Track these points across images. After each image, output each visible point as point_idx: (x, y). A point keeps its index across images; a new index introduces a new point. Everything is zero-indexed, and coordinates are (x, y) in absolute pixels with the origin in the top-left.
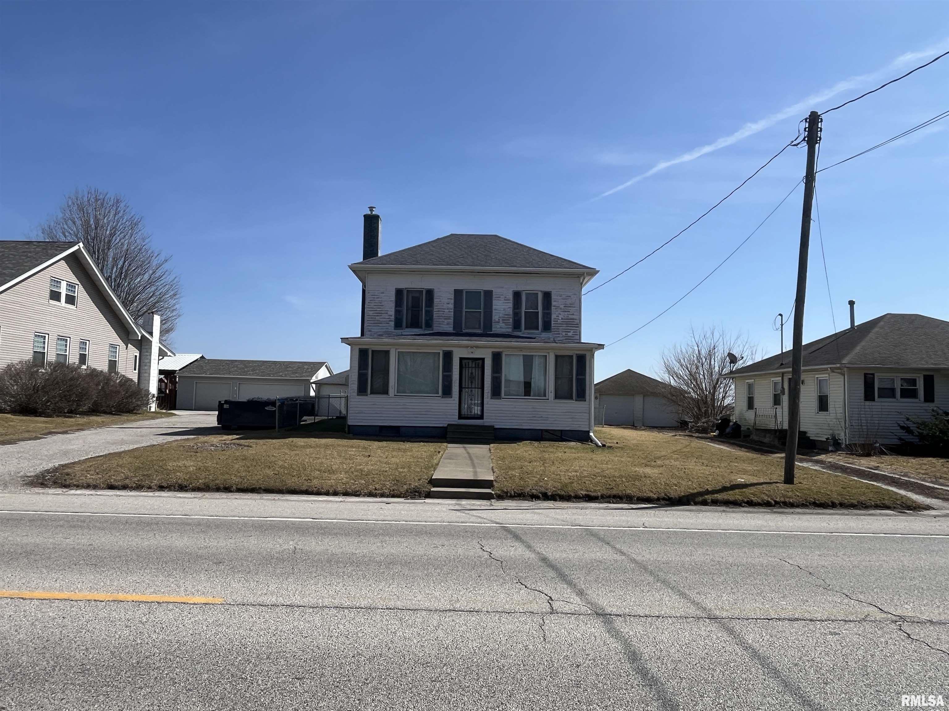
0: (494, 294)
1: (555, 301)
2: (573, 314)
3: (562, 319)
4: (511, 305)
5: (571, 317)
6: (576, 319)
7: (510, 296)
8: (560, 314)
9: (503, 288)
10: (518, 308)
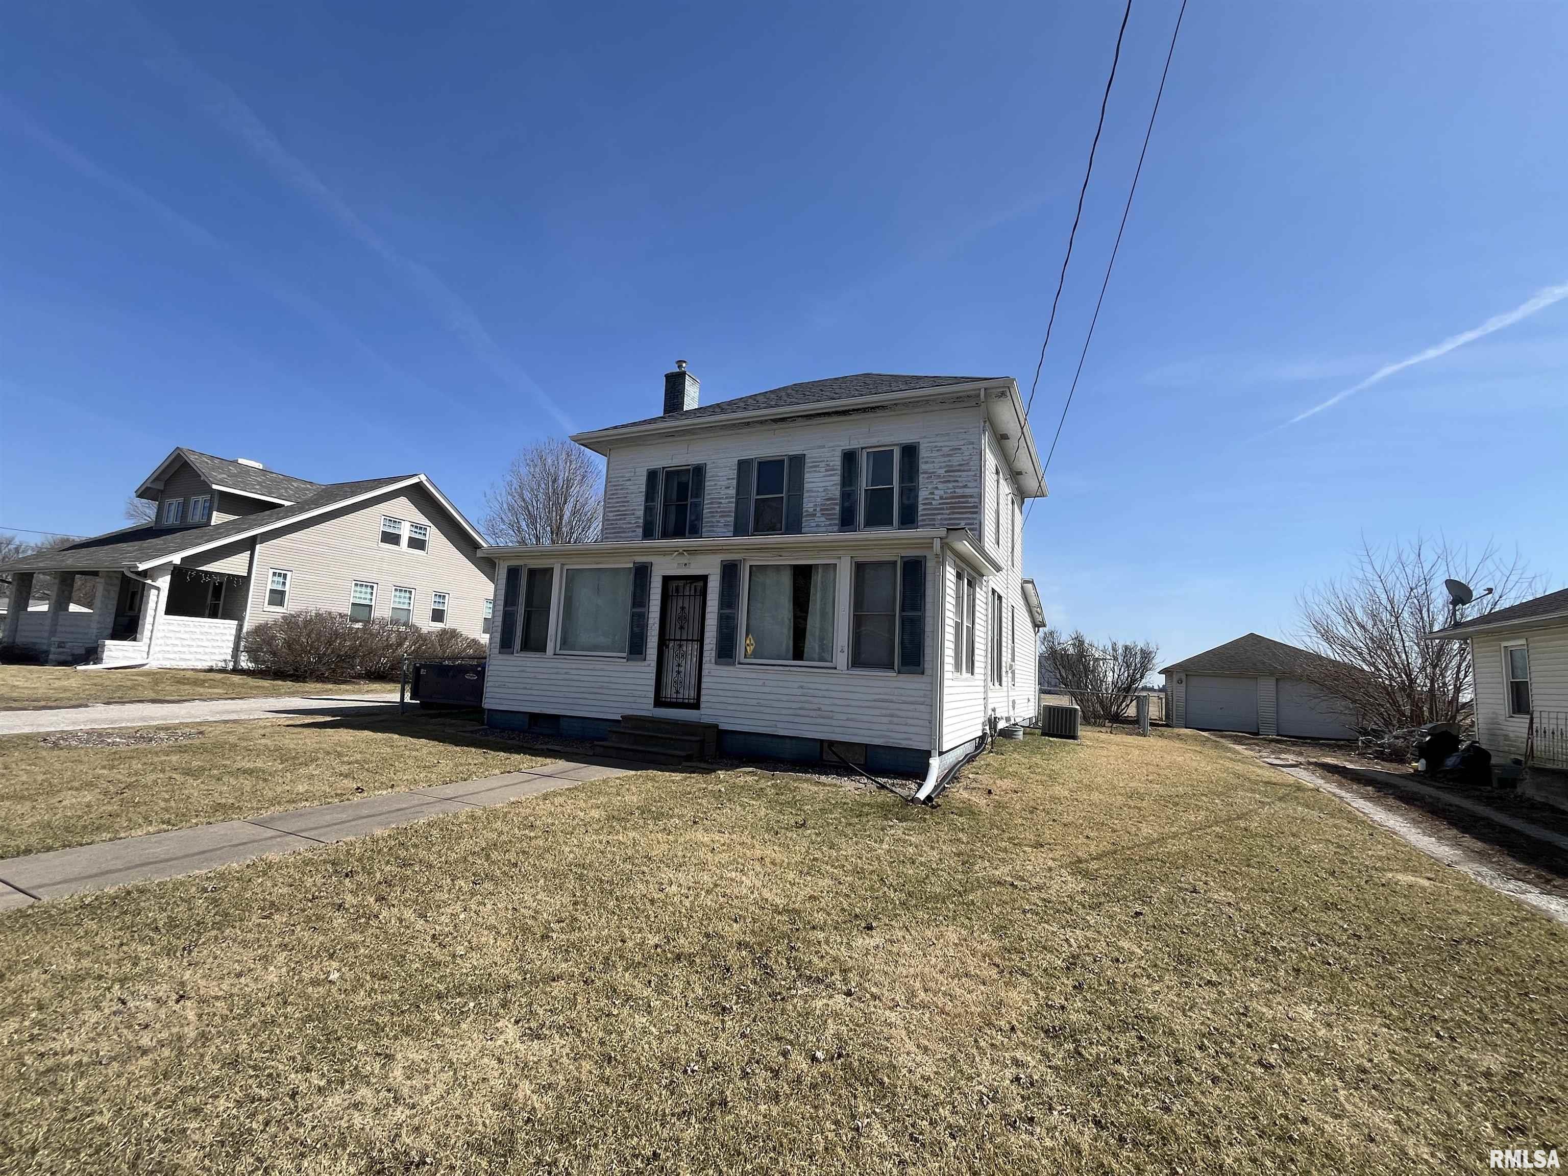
0: (807, 461)
1: (926, 462)
2: (965, 487)
3: (941, 498)
4: (837, 479)
5: (959, 491)
6: (971, 496)
7: (837, 462)
8: (937, 488)
9: (824, 447)
10: (851, 485)
